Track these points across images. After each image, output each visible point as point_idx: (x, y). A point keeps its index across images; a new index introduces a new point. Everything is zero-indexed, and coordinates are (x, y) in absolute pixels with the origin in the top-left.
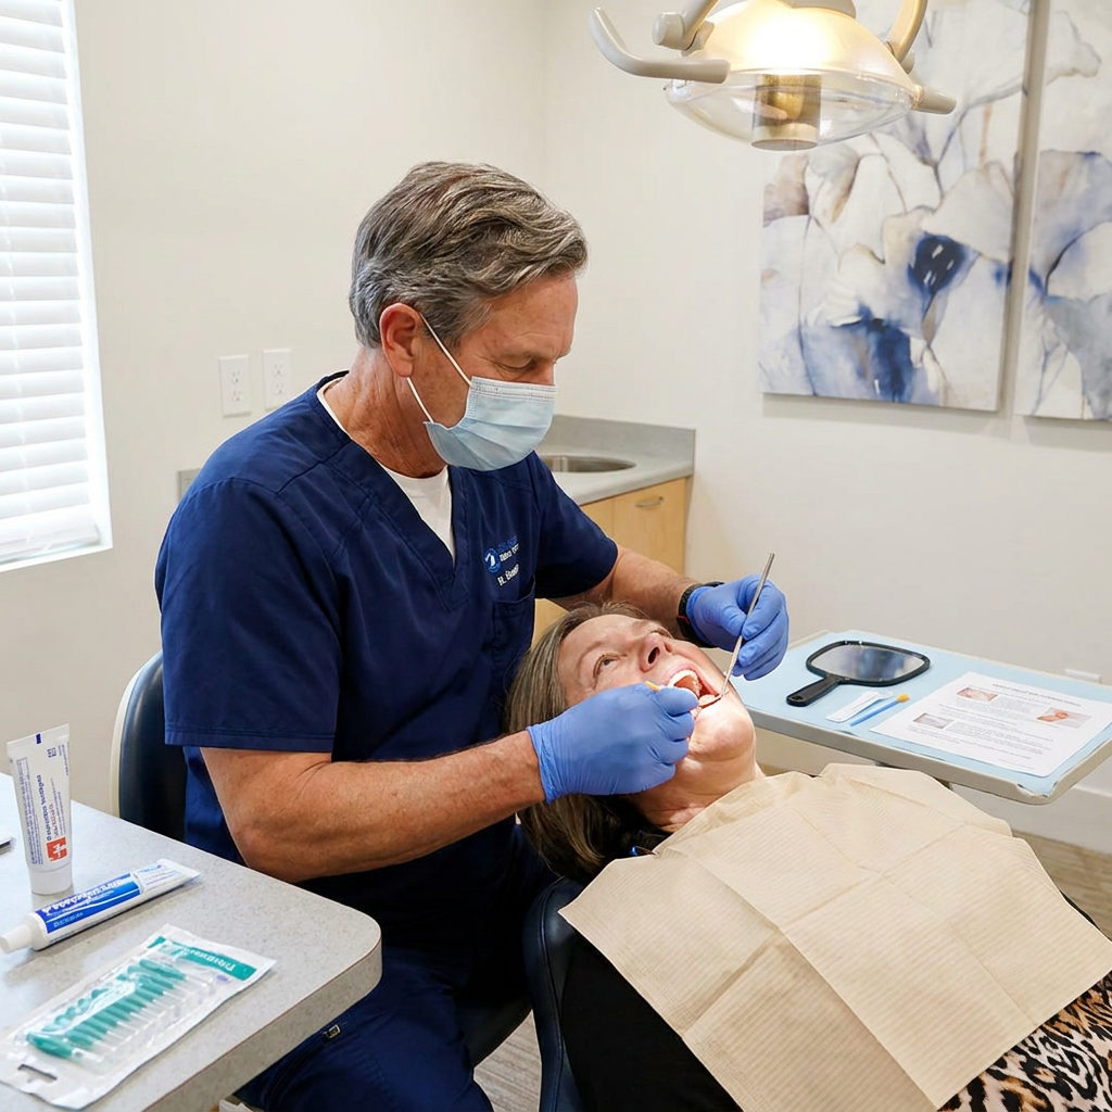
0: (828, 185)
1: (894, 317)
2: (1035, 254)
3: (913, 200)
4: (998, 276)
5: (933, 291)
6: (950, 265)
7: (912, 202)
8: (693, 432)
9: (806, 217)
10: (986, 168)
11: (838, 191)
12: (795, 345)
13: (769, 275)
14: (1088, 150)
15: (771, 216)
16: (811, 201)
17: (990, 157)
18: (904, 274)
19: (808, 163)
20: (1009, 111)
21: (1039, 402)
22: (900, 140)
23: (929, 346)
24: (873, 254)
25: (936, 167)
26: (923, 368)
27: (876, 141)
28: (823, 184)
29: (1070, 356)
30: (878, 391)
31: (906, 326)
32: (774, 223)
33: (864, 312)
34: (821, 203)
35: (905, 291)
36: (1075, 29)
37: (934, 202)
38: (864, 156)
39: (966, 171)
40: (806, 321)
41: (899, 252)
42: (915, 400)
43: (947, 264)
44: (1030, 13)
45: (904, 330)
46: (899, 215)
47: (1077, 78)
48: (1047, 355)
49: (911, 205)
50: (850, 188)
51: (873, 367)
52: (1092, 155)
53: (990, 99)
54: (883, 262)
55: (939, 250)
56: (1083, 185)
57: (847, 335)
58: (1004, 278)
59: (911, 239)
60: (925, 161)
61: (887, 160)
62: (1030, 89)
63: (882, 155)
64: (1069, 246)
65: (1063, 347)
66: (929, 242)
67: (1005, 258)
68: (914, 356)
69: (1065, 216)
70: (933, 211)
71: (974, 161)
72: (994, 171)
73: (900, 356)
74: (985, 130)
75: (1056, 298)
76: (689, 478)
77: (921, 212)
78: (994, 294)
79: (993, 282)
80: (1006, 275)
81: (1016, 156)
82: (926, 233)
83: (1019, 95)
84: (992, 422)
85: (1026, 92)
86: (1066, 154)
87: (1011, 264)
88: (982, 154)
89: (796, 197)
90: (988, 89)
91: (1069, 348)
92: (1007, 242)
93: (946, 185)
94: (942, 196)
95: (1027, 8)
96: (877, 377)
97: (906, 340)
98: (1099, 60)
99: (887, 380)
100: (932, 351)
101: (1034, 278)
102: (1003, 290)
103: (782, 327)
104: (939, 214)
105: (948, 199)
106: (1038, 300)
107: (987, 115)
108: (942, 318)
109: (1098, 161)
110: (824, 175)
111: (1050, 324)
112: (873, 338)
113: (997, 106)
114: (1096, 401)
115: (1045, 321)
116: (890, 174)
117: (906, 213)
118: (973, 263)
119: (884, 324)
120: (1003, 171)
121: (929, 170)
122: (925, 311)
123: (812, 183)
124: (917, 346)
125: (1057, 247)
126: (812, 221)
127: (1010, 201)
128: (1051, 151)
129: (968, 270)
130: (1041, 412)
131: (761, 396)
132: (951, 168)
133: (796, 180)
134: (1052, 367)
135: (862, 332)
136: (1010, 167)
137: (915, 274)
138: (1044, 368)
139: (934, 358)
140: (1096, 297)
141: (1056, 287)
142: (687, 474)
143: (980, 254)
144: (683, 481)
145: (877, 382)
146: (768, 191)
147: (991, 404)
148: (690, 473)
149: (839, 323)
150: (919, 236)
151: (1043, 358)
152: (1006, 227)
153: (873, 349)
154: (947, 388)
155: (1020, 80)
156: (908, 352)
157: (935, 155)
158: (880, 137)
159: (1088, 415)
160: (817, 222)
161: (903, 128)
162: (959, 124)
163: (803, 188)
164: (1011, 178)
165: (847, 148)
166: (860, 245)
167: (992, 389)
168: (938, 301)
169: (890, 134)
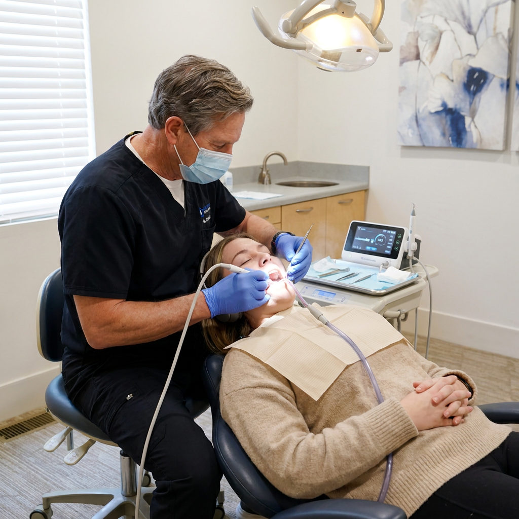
0: (428, 46)
1: (458, 107)
2: (517, 74)
4: (502, 86)
5: (474, 94)
6: (482, 81)
7: (465, 52)
8: (368, 168)
9: (418, 61)
10: (496, 35)
11: (432, 49)
12: (414, 123)
13: (402, 89)
15: (403, 61)
16: (421, 51)
17: (498, 31)
18: (461, 86)
19: (419, 36)
20: (506, 10)
22: (460, 23)
23: (473, 120)
24: (448, 77)
25: (475, 36)
26: (471, 131)
27: (448, 24)
28: (425, 45)
30: (451, 142)
31: (463, 112)
32: (405, 64)
33: (444, 105)
34: (425, 54)
35: (463, 95)
37: (474, 51)
38: (445, 31)
39: (487, 37)
40: (419, 112)
41: (460, 75)
42: (468, 146)
43: (480, 81)
45: (462, 113)
46: (458, 59)
49: (464, 53)
50: (437, 48)
51: (448, 131)
53: (498, 4)
54: (452, 81)
55: (477, 74)
57: (437, 117)
58: (505, 86)
59: (464, 68)
60: (470, 32)
61: (454, 33)
63: (452, 31)
66: (472, 71)
67: (505, 78)
68: (467, 126)
70: (474, 56)
71: (491, 33)
72: (500, 37)
73: (460, 125)
74: (495, 18)
76: (366, 190)
77: (468, 57)
78: (501, 95)
79: (498, 88)
80: (507, 85)
81: (509, 30)
82: (471, 67)
83: (510, 2)
84: (502, 156)
87: (509, 80)
88: (495, 29)
89: (413, 50)
92: (506, 70)
93: (479, 46)
94: (478, 49)
96: (450, 136)
97: (463, 118)
99: (455, 138)
100: (474, 122)
101: (517, 86)
102: (504, 92)
103: (409, 113)
104: (477, 57)
105: (480, 51)
107: (496, 12)
108: (478, 107)
110: (426, 41)
112: (449, 118)
113: (500, 7)
116: (455, 40)
117: (461, 59)
118: (491, 81)
119: (454, 110)
120: (503, 37)
121: (472, 37)
122: (471, 104)
123: (421, 44)
124: (468, 120)
126: (421, 63)
127: (507, 50)
129: (489, 84)
131: (400, 147)
132: (481, 35)
133: (413, 42)
135: (444, 114)
136: (506, 35)
137: (467, 86)
139: (476, 127)
142: (365, 189)
143: (494, 76)
144: (363, 192)
145: (450, 138)
146: (402, 49)
147: (500, 147)
148: (367, 188)
149: (433, 111)
150: (468, 69)
152: (505, 63)
153: (449, 123)
154: (481, 140)
156: (464, 124)
157: (475, 29)
158: (451, 23)
160: (424, 63)
161: (460, 18)
162: (485, 15)
163: (417, 47)
164: (508, 40)
165: (437, 27)
166: (442, 74)
167: (501, 139)
168: (477, 99)
169: (455, 21)
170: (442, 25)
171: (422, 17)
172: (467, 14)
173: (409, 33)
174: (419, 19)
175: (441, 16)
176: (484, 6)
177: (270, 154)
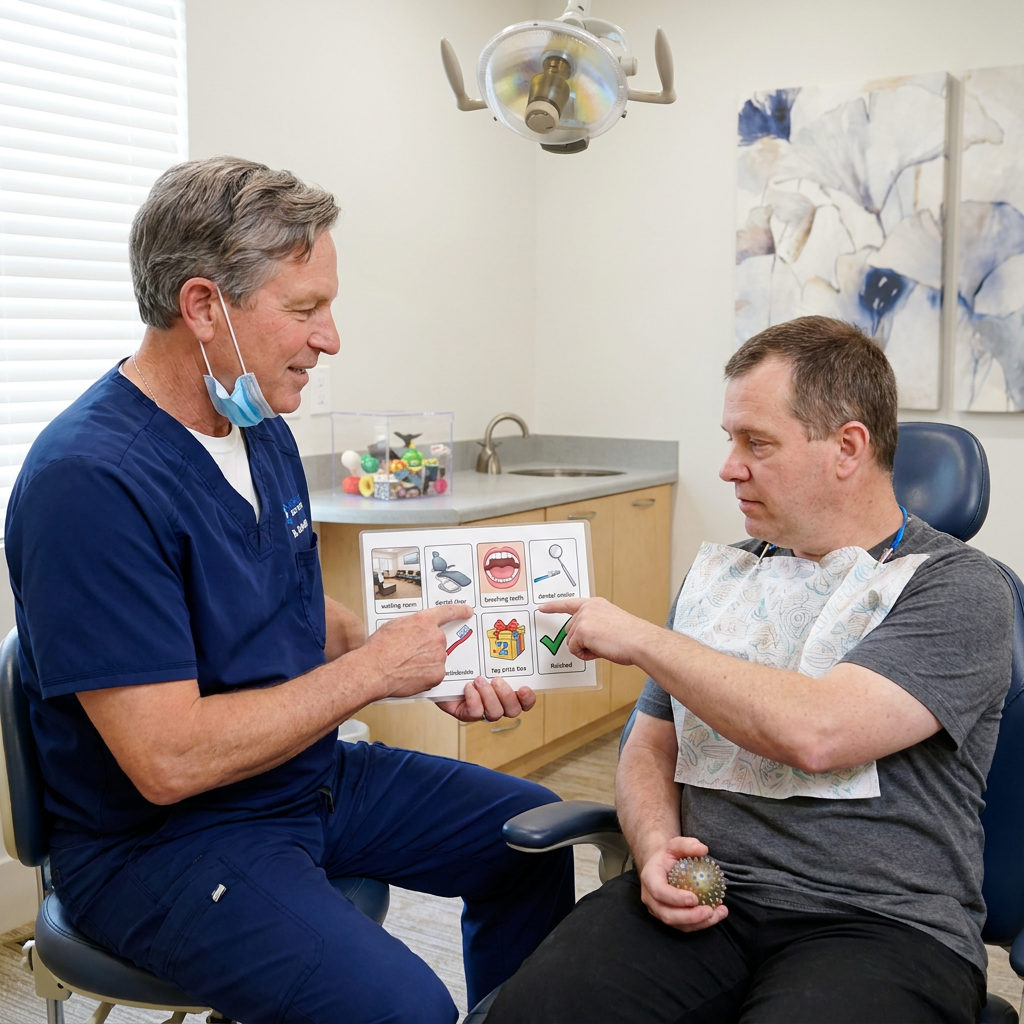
0: (789, 230)
2: (961, 280)
3: (861, 240)
4: (933, 299)
5: (881, 313)
6: (895, 292)
7: (860, 242)
8: (676, 444)
9: (771, 257)
10: (919, 214)
11: (798, 233)
13: (741, 304)
14: (999, 200)
15: (742, 256)
16: (776, 240)
17: (919, 207)
18: (856, 299)
19: (772, 211)
20: (934, 171)
21: (972, 400)
22: (848, 193)
24: (830, 285)
25: (878, 215)
27: (828, 195)
28: (785, 229)
29: (995, 363)
32: (745, 262)
34: (785, 243)
35: (857, 314)
36: (983, 110)
37: (877, 241)
38: (821, 206)
39: (903, 217)
41: (851, 282)
43: (892, 292)
44: (947, 97)
46: (848, 254)
47: (987, 144)
48: (977, 362)
49: (859, 245)
50: (808, 231)
52: (1001, 204)
53: (920, 162)
54: (838, 291)
55: (884, 280)
56: (996, 228)
58: (938, 301)
59: (861, 271)
60: (869, 210)
61: (838, 208)
62: (949, 155)
63: (835, 206)
64: (987, 276)
65: (988, 355)
66: (874, 275)
67: (937, 285)
69: (984, 251)
70: (877, 249)
71: (908, 209)
72: (925, 217)
74: (916, 186)
75: (981, 316)
76: (673, 484)
77: (868, 251)
78: (931, 314)
79: (927, 304)
80: (939, 298)
81: (942, 206)
82: (872, 267)
83: (941, 160)
85: (947, 157)
86: (982, 203)
87: (943, 289)
88: (915, 204)
89: (763, 239)
90: (917, 154)
91: (994, 355)
92: (939, 272)
93: (887, 232)
94: (885, 237)
95: (944, 93)
98: (1002, 132)
101: (961, 299)
102: (937, 311)
104: (882, 251)
105: (889, 239)
106: (966, 317)
107: (917, 175)
108: (889, 335)
109: (1007, 209)
110: (787, 221)
111: (978, 336)
113: (925, 167)
114: (1018, 397)
115: (974, 334)
117: (854, 253)
118: (912, 290)
120: (932, 216)
121: (873, 217)
122: (875, 330)
123: (777, 228)
125: (979, 276)
126: (778, 261)
127: (939, 240)
128: (969, 201)
129: (907, 297)
130: (975, 408)
132: (890, 215)
133: (762, 225)
134: (982, 371)
136: (936, 213)
137: (865, 301)
138: (975, 372)
140: (1012, 314)
141: (979, 308)
142: (671, 481)
143: (917, 283)
144: (669, 486)
146: (739, 235)
147: (932, 403)
148: (675, 479)
150: (867, 269)
151: (973, 364)
152: (936, 259)
155: (941, 148)
157: (878, 204)
158: (832, 191)
159: (1012, 408)
160: (782, 260)
161: (850, 184)
162: (895, 181)
163: (769, 233)
164: (939, 222)
165: (805, 200)
166: (818, 279)
167: (933, 391)
168: (885, 321)
169: (840, 189)
170: (815, 197)
171: (777, 183)
172: (862, 177)
173: (755, 209)
174: (771, 184)
175: (814, 180)
176: (893, 166)
177: (498, 419)
